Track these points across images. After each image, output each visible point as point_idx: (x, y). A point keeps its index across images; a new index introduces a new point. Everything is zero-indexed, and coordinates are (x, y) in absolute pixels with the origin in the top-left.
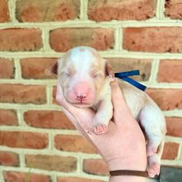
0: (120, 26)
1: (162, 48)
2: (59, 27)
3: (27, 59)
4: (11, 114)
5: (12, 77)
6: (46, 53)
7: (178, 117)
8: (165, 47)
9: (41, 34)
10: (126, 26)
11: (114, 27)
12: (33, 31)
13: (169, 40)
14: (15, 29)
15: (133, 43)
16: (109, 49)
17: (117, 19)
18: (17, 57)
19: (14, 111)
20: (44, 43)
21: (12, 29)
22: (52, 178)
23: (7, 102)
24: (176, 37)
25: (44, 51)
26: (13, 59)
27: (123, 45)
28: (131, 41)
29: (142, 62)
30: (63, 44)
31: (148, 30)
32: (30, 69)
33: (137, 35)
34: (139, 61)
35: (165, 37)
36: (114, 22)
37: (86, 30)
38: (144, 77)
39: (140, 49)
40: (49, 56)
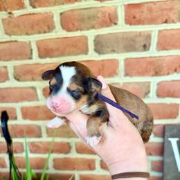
0: (121, 4)
1: (159, 20)
3: (42, 41)
4: (31, 91)
5: (31, 58)
6: (59, 34)
7: (177, 81)
9: (53, 17)
12: (46, 15)
13: (165, 12)
14: (30, 14)
15: (134, 17)
16: (113, 25)
18: (34, 39)
19: (34, 88)
20: (56, 24)
21: (27, 15)
22: (71, 145)
23: (27, 80)
24: (171, 9)
25: (56, 32)
26: (30, 42)
27: (126, 20)
29: (142, 34)
30: (73, 25)
31: (146, 5)
32: (45, 49)
34: (140, 33)
35: (161, 10)
37: (92, 10)
38: (145, 47)
39: (140, 22)
40: (61, 36)
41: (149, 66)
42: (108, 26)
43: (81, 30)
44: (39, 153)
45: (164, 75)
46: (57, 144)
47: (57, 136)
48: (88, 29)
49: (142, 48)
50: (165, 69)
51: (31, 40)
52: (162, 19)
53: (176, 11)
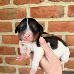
2: (1, 8)
8: (50, 16)
10: (31, 6)
11: (26, 7)
17: (26, 3)
28: (34, 14)
33: (37, 10)
36: (26, 5)
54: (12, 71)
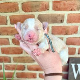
1: (68, 9)
2: (26, 1)
3: (12, 16)
4: (6, 40)
5: (6, 24)
6: (21, 13)
9: (18, 5)
11: (49, 1)
12: (15, 4)
13: (71, 6)
14: (7, 3)
15: (57, 7)
16: (47, 10)
18: (8, 15)
19: (8, 39)
20: (19, 8)
21: (5, 3)
22: (25, 66)
23: (4, 35)
24: (74, 4)
25: (20, 12)
26: (6, 16)
27: (53, 8)
28: (56, 7)
29: (60, 15)
30: (28, 9)
31: (63, 2)
32: (14, 20)
33: (58, 4)
35: (70, 4)
37: (37, 2)
38: (62, 21)
39: (59, 10)
40: (22, 14)
41: (63, 30)
42: (44, 11)
43: (32, 12)
44: (10, 70)
45: (70, 34)
46: (19, 66)
47: (19, 62)
48: (35, 12)
49: (60, 22)
50: (70, 32)
51: (7, 15)
52: (70, 9)
53: (76, 5)
54: (31, 60)
